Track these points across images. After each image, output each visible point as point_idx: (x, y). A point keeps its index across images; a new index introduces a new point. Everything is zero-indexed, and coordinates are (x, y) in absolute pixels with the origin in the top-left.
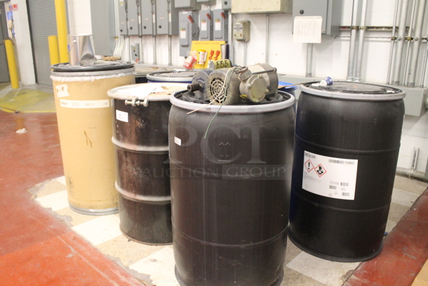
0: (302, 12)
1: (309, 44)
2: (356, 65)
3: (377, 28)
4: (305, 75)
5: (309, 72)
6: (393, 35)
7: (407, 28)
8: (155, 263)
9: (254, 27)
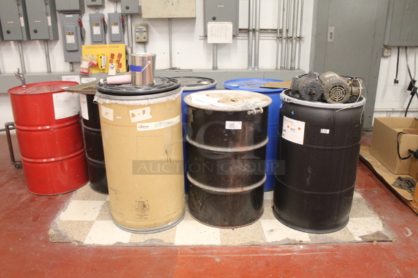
0: (214, 19)
1: (214, 44)
2: (253, 58)
3: (265, 30)
4: (211, 68)
5: (215, 66)
6: (279, 35)
7: (287, 30)
8: (273, 233)
9: (153, 29)
